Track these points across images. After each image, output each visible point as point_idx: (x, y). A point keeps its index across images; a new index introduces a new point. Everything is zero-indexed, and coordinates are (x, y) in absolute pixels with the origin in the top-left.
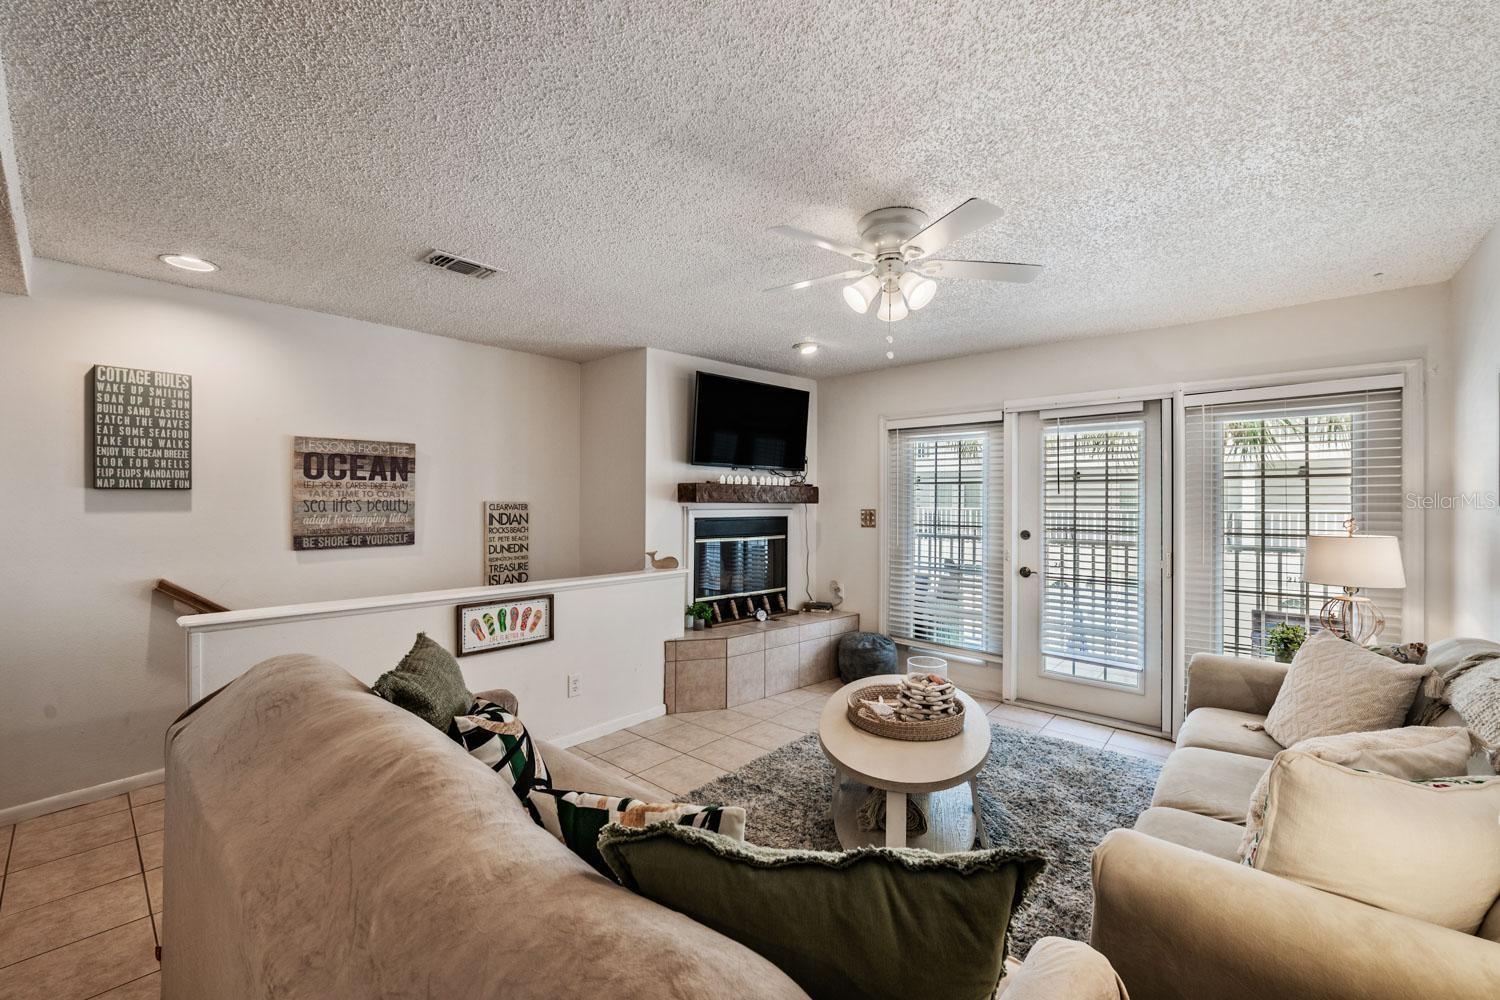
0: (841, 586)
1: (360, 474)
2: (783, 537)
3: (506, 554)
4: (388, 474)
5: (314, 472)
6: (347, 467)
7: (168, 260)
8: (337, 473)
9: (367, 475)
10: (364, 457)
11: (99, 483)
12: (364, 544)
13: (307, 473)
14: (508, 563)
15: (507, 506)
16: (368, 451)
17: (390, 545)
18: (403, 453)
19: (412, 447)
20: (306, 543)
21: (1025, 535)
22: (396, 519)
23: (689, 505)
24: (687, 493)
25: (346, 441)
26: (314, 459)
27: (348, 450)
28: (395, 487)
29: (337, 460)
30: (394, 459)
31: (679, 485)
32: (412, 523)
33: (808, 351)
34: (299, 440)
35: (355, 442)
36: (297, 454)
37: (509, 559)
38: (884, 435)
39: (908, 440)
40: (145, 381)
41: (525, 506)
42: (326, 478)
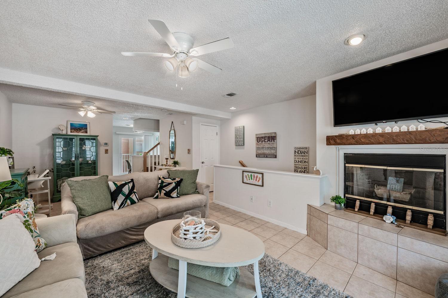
1: (266, 141)
2: (442, 171)
3: (300, 163)
4: (271, 140)
5: (258, 141)
6: (263, 139)
8: (262, 141)
9: (267, 141)
10: (266, 137)
11: (237, 145)
12: (267, 157)
13: (258, 142)
14: (301, 166)
15: (300, 148)
16: (267, 136)
17: (271, 158)
18: (273, 135)
19: (275, 133)
20: (258, 156)
22: (273, 152)
25: (263, 134)
26: (258, 138)
27: (263, 136)
28: (272, 143)
29: (262, 138)
30: (271, 136)
32: (276, 152)
34: (257, 135)
35: (265, 134)
36: (256, 137)
40: (239, 128)
41: (306, 148)
42: (260, 142)
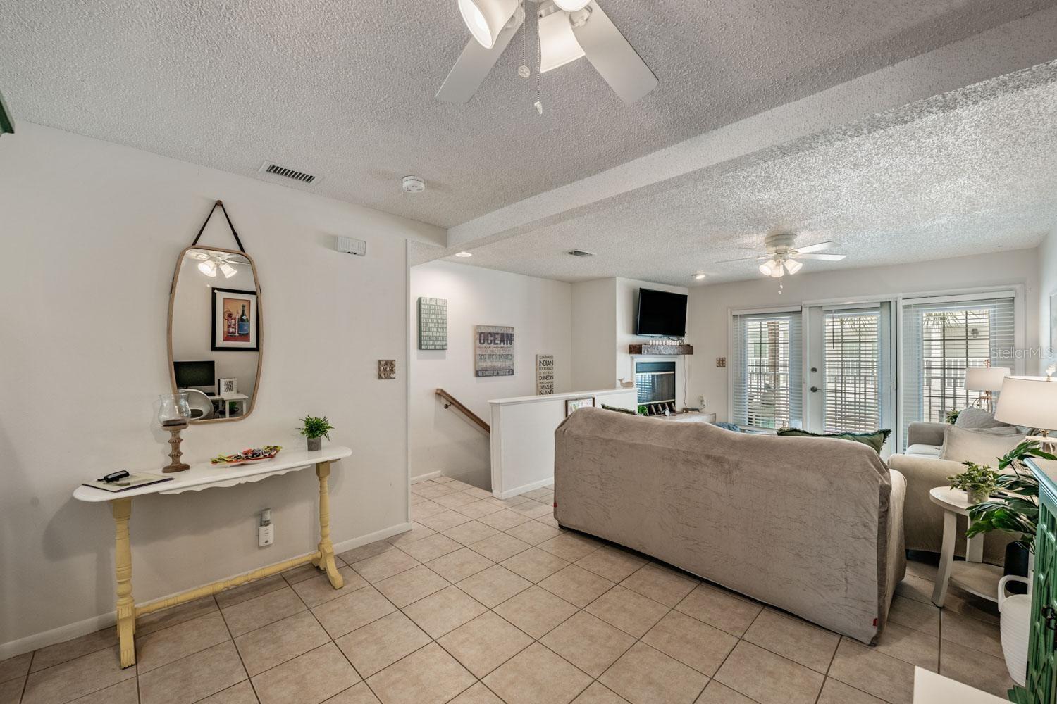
0: (705, 399)
1: (496, 342)
2: (673, 372)
3: (545, 380)
4: (505, 342)
5: (482, 341)
6: (492, 338)
7: (457, 255)
8: (489, 342)
9: (499, 342)
10: (498, 334)
11: (423, 348)
12: (498, 374)
13: (480, 343)
14: (546, 385)
15: (545, 357)
16: (499, 332)
17: (505, 375)
18: (510, 332)
19: (513, 328)
20: (480, 374)
21: (814, 370)
22: (508, 363)
23: (634, 355)
24: (635, 350)
25: (492, 327)
26: (482, 335)
27: (493, 331)
28: (508, 348)
29: (489, 335)
30: (507, 334)
31: (630, 346)
32: (513, 365)
33: (700, 277)
34: (478, 327)
35: (495, 327)
36: (477, 333)
37: (546, 383)
38: (730, 318)
39: (744, 321)
40: (434, 303)
41: (552, 357)
42: (486, 344)
